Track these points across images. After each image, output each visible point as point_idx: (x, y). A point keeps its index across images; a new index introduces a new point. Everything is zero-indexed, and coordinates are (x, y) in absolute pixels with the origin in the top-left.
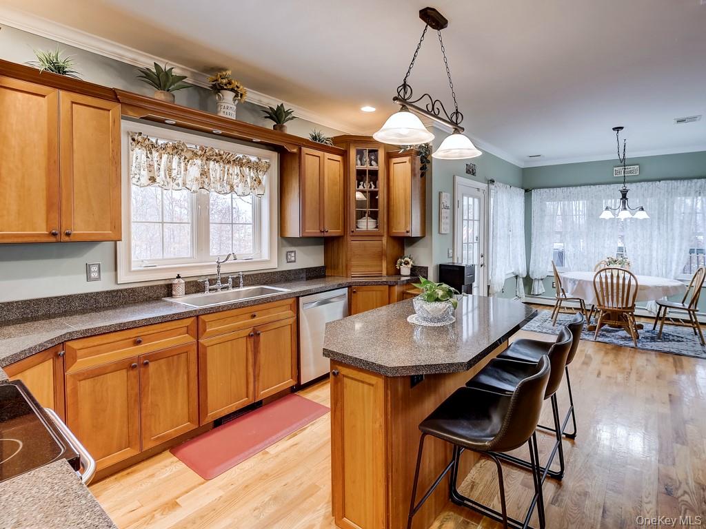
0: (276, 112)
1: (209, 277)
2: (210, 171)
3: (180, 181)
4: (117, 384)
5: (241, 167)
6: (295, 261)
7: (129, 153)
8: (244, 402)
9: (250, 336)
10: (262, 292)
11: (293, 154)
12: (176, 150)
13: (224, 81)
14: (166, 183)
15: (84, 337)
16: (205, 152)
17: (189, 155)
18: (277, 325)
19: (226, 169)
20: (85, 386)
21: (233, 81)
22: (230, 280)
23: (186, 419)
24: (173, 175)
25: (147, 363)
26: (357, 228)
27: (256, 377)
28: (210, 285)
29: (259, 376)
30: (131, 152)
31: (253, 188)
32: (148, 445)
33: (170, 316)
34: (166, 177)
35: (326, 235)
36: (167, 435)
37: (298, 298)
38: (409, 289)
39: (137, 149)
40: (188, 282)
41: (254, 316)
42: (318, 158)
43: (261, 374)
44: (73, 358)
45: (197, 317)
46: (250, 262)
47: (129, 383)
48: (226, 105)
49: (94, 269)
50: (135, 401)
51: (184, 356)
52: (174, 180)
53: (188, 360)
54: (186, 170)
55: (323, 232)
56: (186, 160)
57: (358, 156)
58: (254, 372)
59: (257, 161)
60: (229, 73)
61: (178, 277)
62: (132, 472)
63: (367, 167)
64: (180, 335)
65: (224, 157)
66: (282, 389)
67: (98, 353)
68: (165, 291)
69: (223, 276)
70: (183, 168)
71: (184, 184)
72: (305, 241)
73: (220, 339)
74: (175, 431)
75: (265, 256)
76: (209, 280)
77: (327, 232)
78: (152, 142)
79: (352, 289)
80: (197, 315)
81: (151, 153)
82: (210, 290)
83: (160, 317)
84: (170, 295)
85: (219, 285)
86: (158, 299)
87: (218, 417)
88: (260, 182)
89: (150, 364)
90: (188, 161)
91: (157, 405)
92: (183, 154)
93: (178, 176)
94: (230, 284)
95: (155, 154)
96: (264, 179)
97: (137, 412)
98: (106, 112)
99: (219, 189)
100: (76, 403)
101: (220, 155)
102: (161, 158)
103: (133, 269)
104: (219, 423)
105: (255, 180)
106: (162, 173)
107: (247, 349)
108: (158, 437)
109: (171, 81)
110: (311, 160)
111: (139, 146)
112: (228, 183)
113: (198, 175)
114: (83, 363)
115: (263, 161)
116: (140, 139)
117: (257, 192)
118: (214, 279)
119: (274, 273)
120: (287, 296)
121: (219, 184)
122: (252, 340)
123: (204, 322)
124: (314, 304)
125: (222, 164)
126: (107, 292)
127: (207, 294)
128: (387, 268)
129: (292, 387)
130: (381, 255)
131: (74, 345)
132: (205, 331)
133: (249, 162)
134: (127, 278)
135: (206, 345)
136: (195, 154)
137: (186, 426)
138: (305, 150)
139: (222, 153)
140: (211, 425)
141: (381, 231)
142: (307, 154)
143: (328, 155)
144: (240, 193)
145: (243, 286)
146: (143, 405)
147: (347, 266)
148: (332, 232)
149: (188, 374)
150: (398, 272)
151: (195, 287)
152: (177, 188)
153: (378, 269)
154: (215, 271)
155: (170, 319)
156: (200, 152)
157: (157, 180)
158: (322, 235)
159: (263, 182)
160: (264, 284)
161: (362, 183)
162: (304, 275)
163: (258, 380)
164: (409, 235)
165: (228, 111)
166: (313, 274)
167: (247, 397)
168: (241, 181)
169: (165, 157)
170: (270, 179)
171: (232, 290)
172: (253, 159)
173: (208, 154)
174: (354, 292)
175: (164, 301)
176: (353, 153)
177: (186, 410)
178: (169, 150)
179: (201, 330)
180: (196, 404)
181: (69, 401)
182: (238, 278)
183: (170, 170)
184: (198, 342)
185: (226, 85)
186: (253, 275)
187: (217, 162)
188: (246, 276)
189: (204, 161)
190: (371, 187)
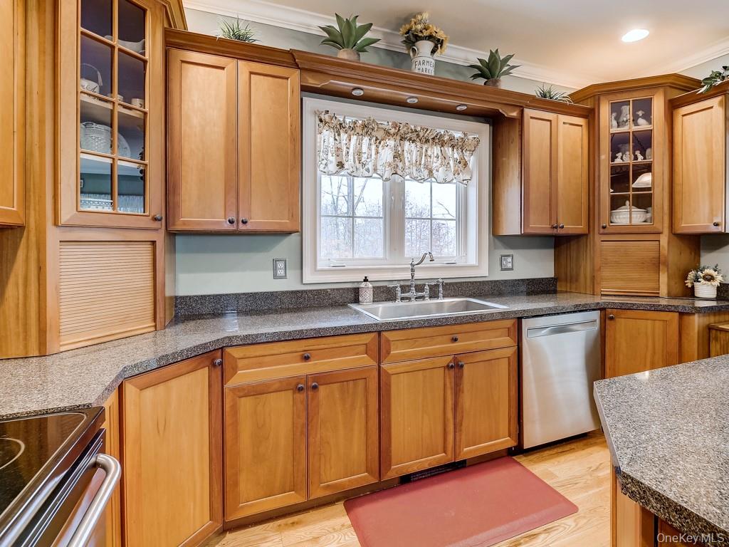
0: (488, 64)
1: (402, 283)
2: (405, 152)
3: (370, 166)
4: (281, 409)
5: (442, 146)
6: (512, 269)
7: (315, 136)
8: (439, 458)
9: (449, 367)
10: (468, 306)
11: (512, 120)
12: (365, 129)
13: (419, 27)
14: (355, 170)
15: (244, 345)
16: (399, 130)
17: (380, 134)
18: (488, 356)
19: (424, 150)
20: (246, 404)
21: (431, 26)
22: (427, 287)
23: (363, 468)
24: (363, 160)
25: (315, 388)
26: (611, 222)
27: (457, 427)
28: (402, 293)
29: (461, 425)
30: (319, 136)
31: (457, 173)
32: (318, 493)
33: (344, 328)
34: (355, 162)
35: (560, 232)
36: (340, 484)
37: (520, 319)
38: (720, 322)
39: (325, 131)
40: (378, 287)
41: (455, 340)
42: (549, 123)
43: (463, 424)
44: (233, 368)
45: (379, 333)
46: (453, 267)
47: (295, 408)
48: (421, 59)
49: (280, 265)
50: (302, 433)
51: (361, 383)
52: (364, 165)
53: (366, 389)
54: (377, 152)
55: (556, 228)
56: (378, 141)
57: (614, 114)
58: (455, 418)
59: (463, 136)
60: (426, 16)
61: (366, 280)
62: (297, 523)
63: (629, 128)
64: (357, 354)
65: (421, 134)
66: (494, 450)
67: (261, 365)
68: (352, 296)
69: (419, 283)
70: (373, 152)
71: (375, 170)
72: (528, 240)
73: (409, 366)
74: (349, 481)
75: (472, 259)
76: (401, 287)
77: (563, 227)
78: (339, 121)
79: (607, 315)
80: (379, 331)
81: (339, 135)
82: (402, 299)
83: (332, 328)
84: (357, 301)
85: (413, 293)
86: (344, 305)
87: (405, 473)
88: (466, 164)
89: (321, 388)
90: (380, 143)
91: (328, 443)
92: (373, 133)
93: (368, 160)
94: (426, 293)
95: (344, 136)
96: (472, 160)
97: (303, 447)
98: (285, 81)
99: (415, 174)
100: (236, 424)
101: (416, 131)
102: (350, 140)
103: (319, 268)
104: (407, 480)
105: (460, 163)
106: (351, 157)
107: (445, 385)
108: (328, 486)
109: (354, 33)
110: (537, 126)
111: (326, 128)
112: (426, 167)
113: (390, 159)
114: (244, 376)
115: (471, 137)
116: (326, 117)
117: (462, 177)
118: (408, 286)
119: (484, 282)
120: (504, 316)
121: (415, 168)
122: (452, 372)
123: (388, 341)
124: (544, 332)
125: (418, 144)
126: (292, 292)
127: (398, 303)
128: (669, 286)
129: (509, 449)
130: (657, 263)
131: (235, 352)
132: (388, 353)
133: (451, 139)
134: (312, 279)
135: (390, 372)
136: (387, 133)
137: (362, 478)
138: (529, 112)
139: (419, 129)
140: (397, 481)
141: (658, 226)
142: (531, 118)
143: (563, 118)
144: (440, 180)
145: (444, 297)
146: (311, 440)
147: (593, 278)
148: (570, 227)
149: (367, 407)
150: (690, 293)
151: (385, 293)
152: (367, 174)
153: (651, 285)
154: (408, 275)
155: (344, 332)
156: (393, 131)
157: (346, 166)
158: (555, 232)
159: (470, 165)
160: (470, 296)
161: (619, 155)
162: (523, 288)
163: (461, 430)
164: (720, 229)
165: (424, 67)
166: (536, 288)
167: (445, 452)
168: (441, 164)
169: (354, 138)
170: (479, 160)
171: (428, 301)
172: (458, 135)
173: (402, 131)
174: (612, 319)
175: (350, 308)
176: (605, 110)
177: (363, 456)
178: (358, 130)
179: (383, 351)
180: (376, 450)
181: (228, 420)
182: (437, 286)
183: (359, 153)
184: (379, 367)
185: (421, 32)
186: (456, 283)
187: (413, 141)
188: (446, 284)
189: (398, 141)
190: (636, 158)
